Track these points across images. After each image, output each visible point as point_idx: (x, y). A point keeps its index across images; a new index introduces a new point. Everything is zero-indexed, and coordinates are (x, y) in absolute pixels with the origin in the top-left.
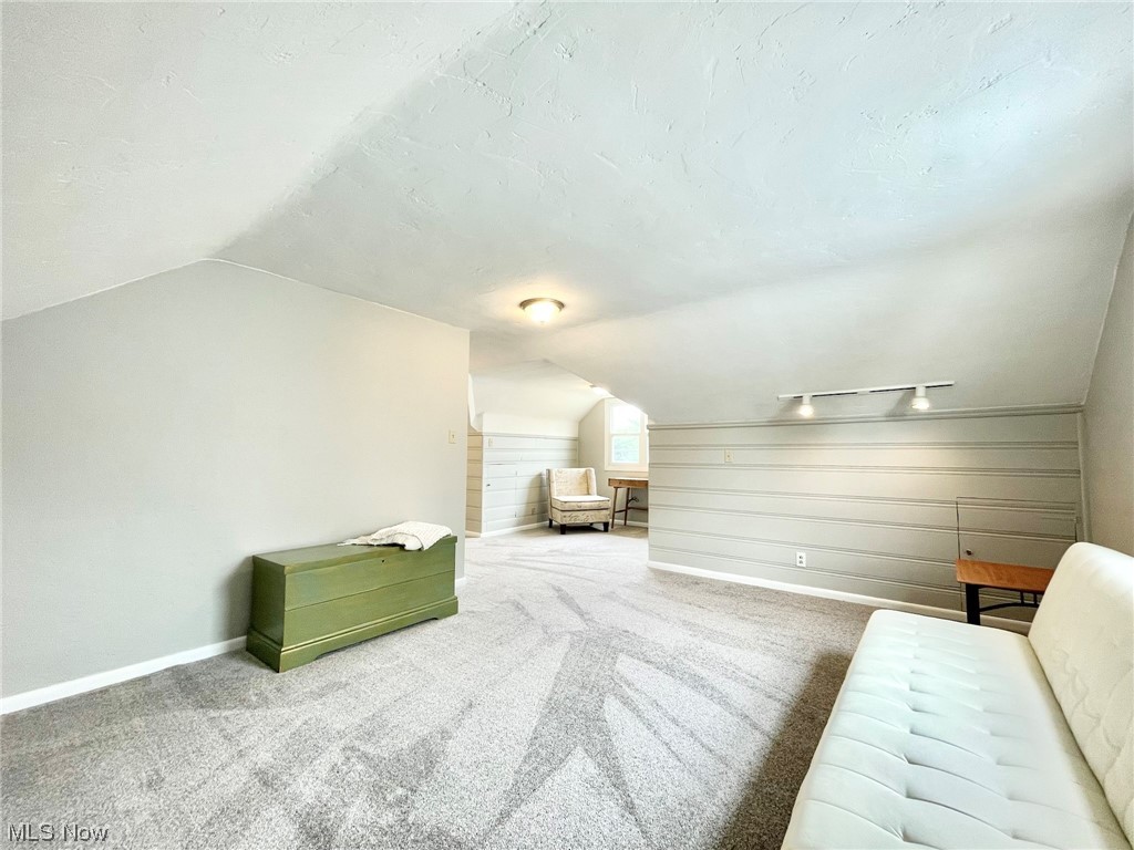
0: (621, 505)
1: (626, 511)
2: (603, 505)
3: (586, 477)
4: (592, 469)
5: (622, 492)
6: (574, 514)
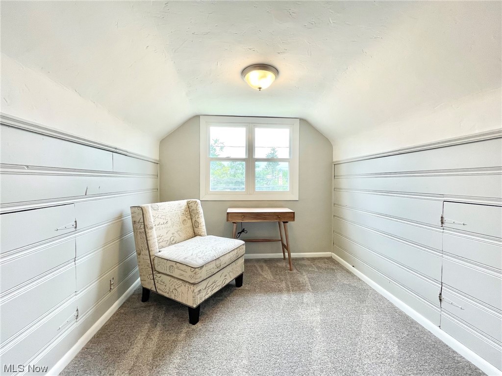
3: (189, 212)
4: (199, 201)
6: (212, 280)
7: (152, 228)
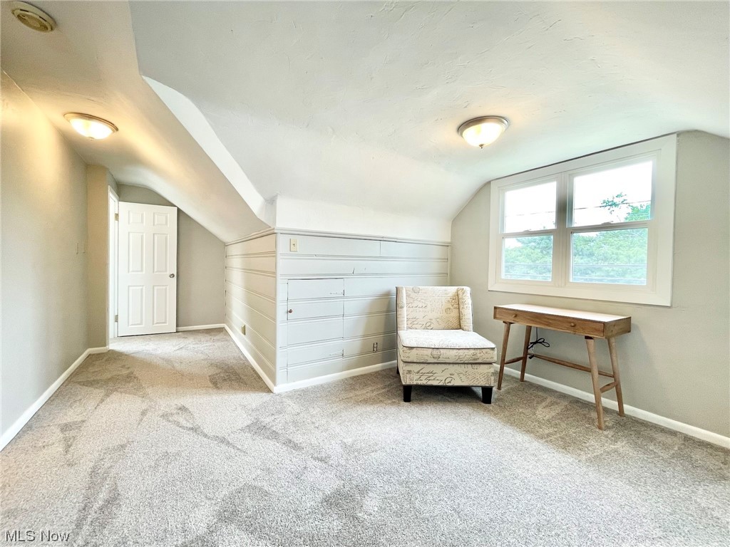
0: (516, 349)
1: (524, 359)
2: (482, 357)
3: (457, 301)
4: (467, 289)
5: (518, 329)
6: (427, 368)
7: (402, 307)
